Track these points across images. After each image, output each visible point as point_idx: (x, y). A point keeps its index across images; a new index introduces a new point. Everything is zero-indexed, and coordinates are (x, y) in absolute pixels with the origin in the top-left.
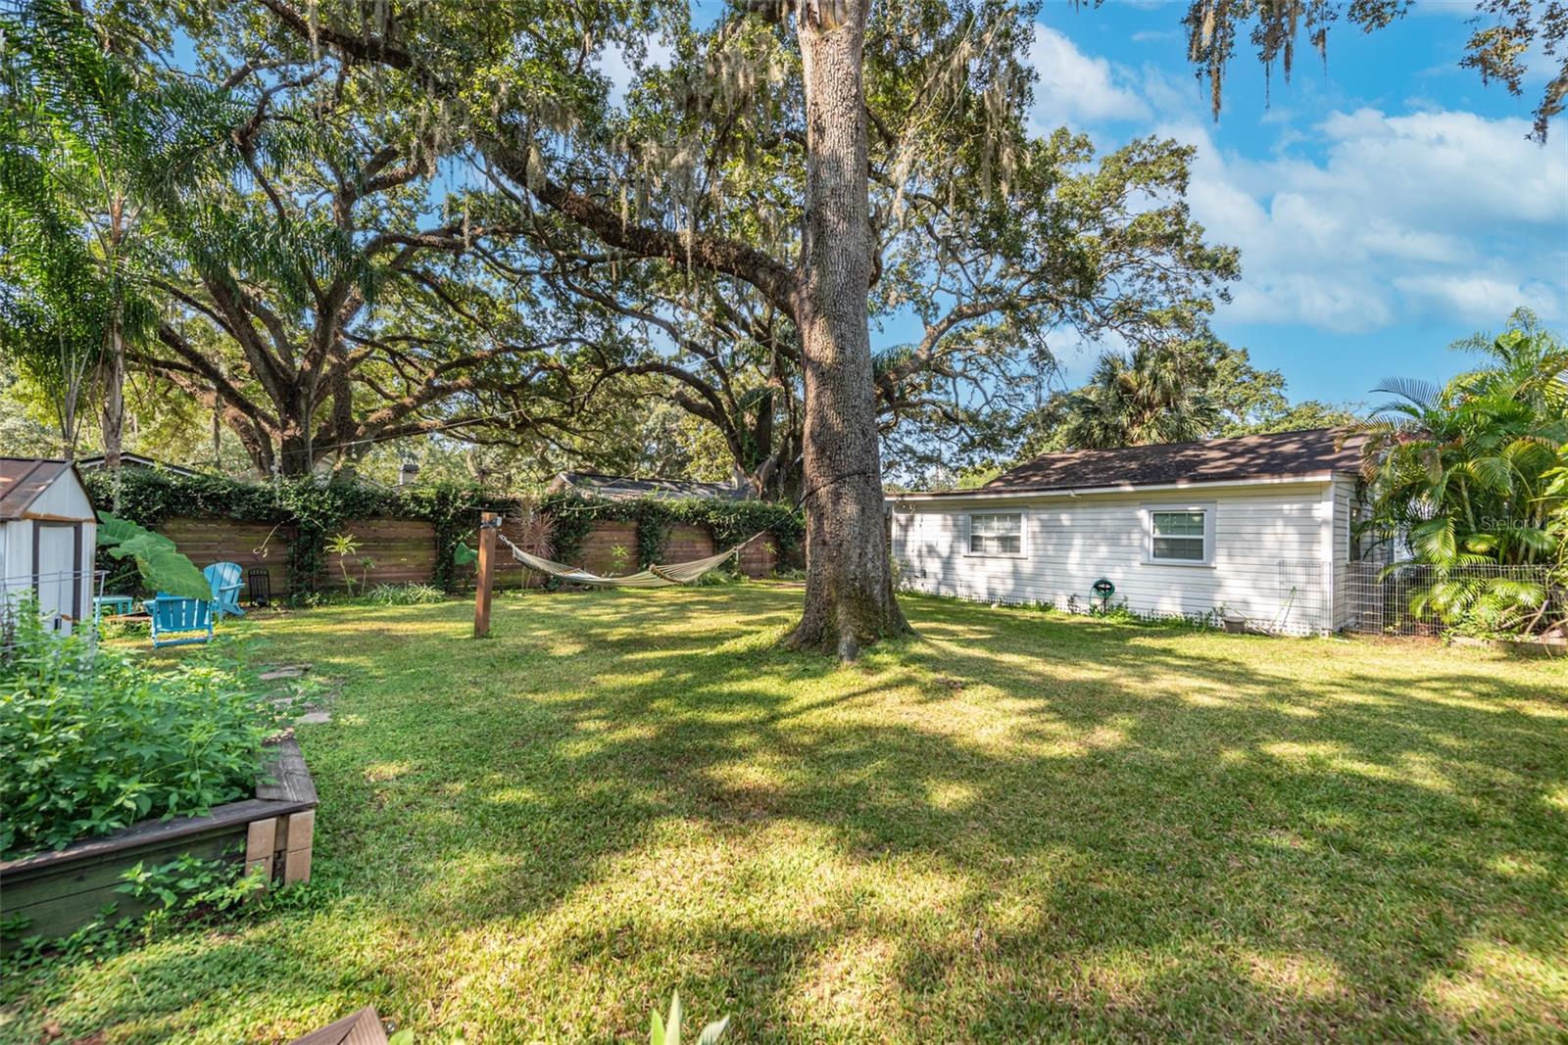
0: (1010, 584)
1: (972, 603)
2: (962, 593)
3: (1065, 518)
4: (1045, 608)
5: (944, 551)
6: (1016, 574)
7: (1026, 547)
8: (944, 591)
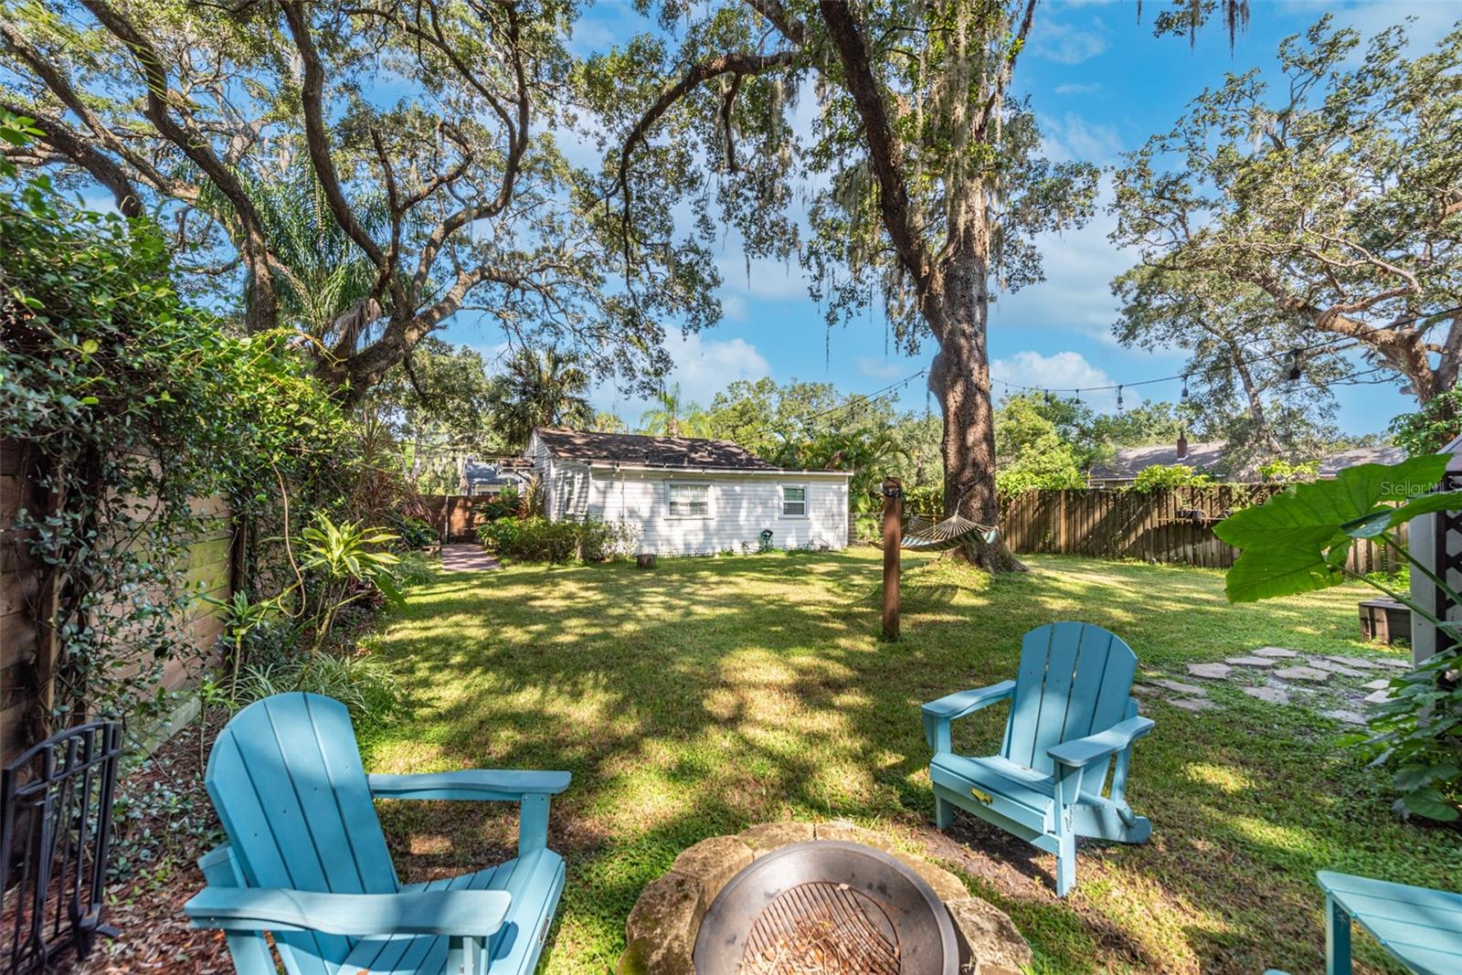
0: (701, 537)
1: (673, 559)
2: (664, 551)
3: (738, 489)
4: (730, 553)
5: (645, 513)
6: (705, 529)
7: (713, 509)
8: (647, 550)
